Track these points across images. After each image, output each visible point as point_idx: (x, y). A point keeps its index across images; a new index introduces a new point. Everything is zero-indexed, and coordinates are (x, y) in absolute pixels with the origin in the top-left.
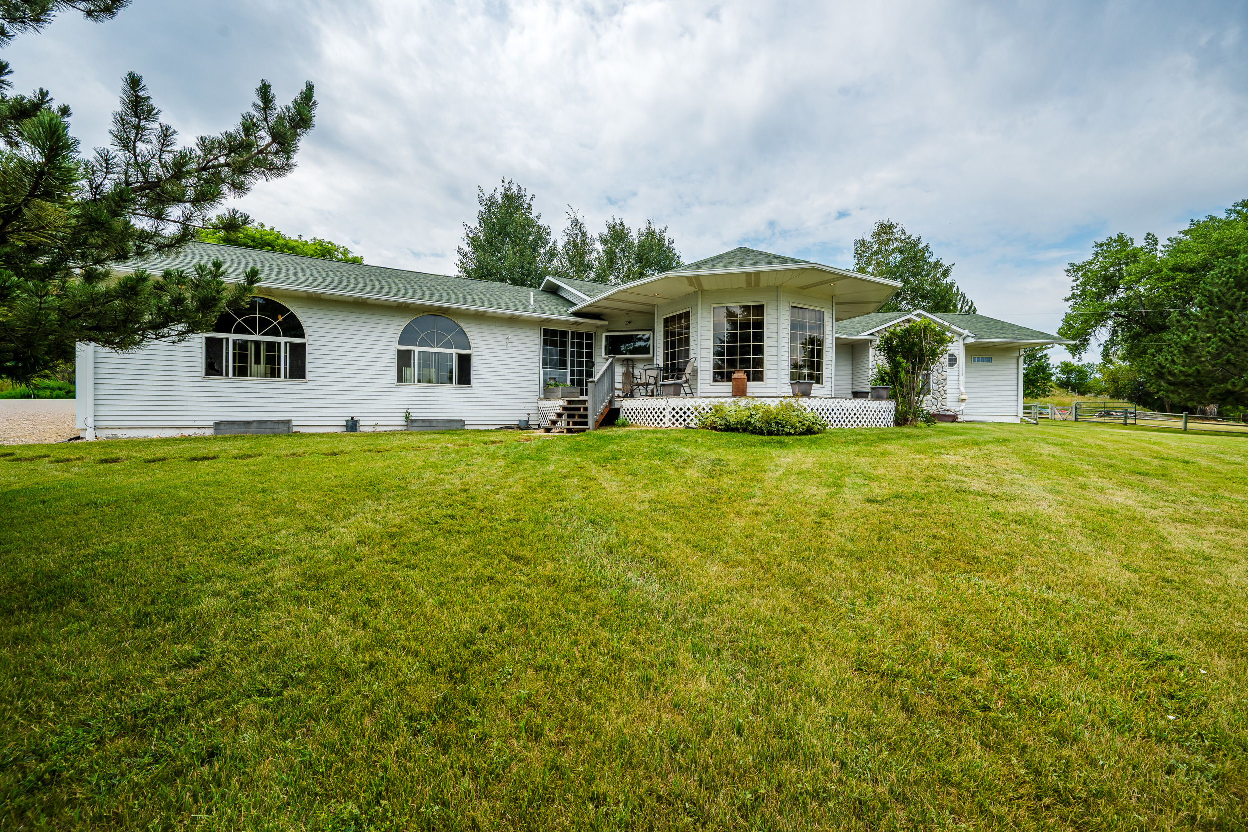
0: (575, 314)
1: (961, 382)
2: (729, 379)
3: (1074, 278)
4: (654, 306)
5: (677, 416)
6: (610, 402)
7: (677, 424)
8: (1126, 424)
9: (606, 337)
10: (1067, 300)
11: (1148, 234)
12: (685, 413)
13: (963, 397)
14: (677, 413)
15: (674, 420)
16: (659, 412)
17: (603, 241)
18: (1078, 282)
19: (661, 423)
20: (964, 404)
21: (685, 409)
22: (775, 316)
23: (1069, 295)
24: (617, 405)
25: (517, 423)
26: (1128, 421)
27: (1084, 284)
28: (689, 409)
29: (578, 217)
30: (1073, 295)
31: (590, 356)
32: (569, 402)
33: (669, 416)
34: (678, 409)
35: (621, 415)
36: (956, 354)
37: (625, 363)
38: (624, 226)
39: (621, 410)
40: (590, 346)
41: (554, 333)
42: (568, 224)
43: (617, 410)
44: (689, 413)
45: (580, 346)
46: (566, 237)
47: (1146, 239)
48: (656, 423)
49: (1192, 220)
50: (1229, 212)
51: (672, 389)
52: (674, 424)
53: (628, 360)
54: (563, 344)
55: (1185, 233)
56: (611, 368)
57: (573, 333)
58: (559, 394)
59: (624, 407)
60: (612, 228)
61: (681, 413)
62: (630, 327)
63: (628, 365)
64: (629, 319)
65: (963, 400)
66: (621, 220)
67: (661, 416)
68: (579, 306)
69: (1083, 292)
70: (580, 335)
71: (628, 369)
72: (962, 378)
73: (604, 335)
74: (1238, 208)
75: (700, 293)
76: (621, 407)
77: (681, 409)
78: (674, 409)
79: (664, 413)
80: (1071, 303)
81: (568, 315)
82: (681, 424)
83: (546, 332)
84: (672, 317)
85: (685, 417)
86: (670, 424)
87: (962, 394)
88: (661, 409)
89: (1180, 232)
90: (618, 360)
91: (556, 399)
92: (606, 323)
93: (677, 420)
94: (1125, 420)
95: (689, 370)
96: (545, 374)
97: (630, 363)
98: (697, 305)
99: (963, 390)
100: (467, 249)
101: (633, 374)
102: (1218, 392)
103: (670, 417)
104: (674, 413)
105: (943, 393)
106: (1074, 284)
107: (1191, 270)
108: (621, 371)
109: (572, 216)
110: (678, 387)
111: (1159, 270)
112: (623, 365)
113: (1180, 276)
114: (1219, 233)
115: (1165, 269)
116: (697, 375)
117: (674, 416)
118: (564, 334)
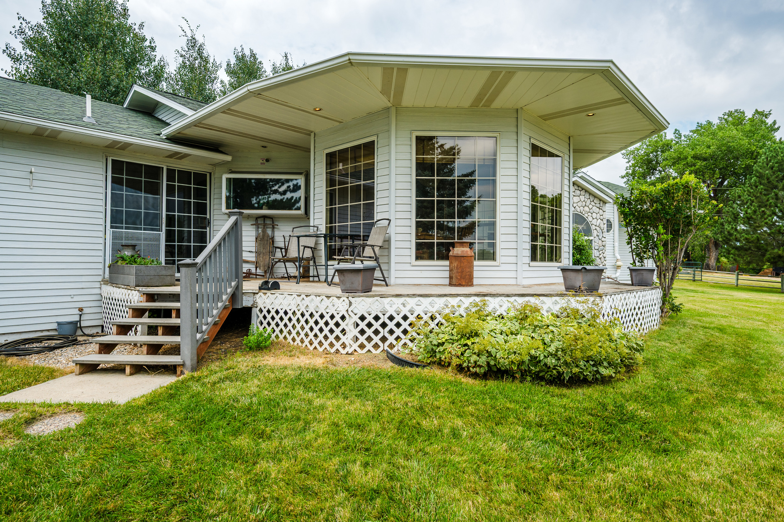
0: (173, 139)
1: (617, 249)
2: (443, 256)
3: (627, 160)
4: (309, 133)
5: (369, 332)
6: (234, 297)
7: (369, 346)
8: (694, 281)
9: (229, 180)
10: (623, 177)
11: (676, 130)
12: (384, 325)
13: (619, 263)
14: (370, 325)
15: (362, 339)
16: (332, 323)
17: (230, 72)
18: (630, 164)
19: (338, 345)
20: (619, 270)
21: (384, 319)
22: (514, 157)
23: (624, 173)
24: (246, 302)
25: (55, 326)
26: (696, 278)
27: (634, 166)
28: (391, 318)
29: (196, 37)
30: (627, 173)
31: (202, 209)
32: (151, 297)
33: (353, 332)
34: (370, 319)
35: (255, 321)
36: (611, 220)
37: (260, 221)
38: (255, 59)
39: (255, 311)
40: (201, 194)
41: (134, 169)
42: (182, 43)
43: (248, 311)
44: (391, 325)
45: (185, 192)
46: (181, 59)
47: (674, 134)
48: (326, 344)
49: (698, 123)
50: (721, 119)
51: (358, 280)
52: (362, 346)
53: (265, 217)
54: (154, 189)
55: (693, 132)
56: (235, 229)
57: (171, 172)
58: (132, 279)
59: (260, 305)
60: (241, 59)
61: (377, 325)
62: (268, 167)
63: (265, 226)
64: (265, 155)
65: (619, 267)
66: (251, 51)
67: (337, 331)
68: (175, 126)
69: (634, 171)
70: (185, 176)
71: (264, 232)
72: (617, 244)
73: (225, 177)
74: (726, 117)
75: (393, 110)
76: (254, 305)
77: (377, 318)
78: (362, 318)
79: (343, 325)
80: (625, 180)
81: (162, 140)
82: (376, 346)
83: (117, 166)
84: (340, 151)
85: (384, 332)
86: (355, 346)
87: (617, 260)
88: (337, 318)
89: (691, 131)
90: (249, 217)
91: (127, 286)
92: (229, 158)
93: (369, 339)
94: (694, 277)
95: (375, 238)
96: (115, 237)
97: (268, 222)
98: (389, 131)
99: (619, 257)
100: (19, 49)
101: (273, 239)
102: (772, 256)
103: (356, 332)
104: (363, 325)
105: (603, 259)
106: (628, 165)
107: (705, 159)
108: (254, 233)
109: (189, 34)
110: (368, 274)
111: (686, 158)
112: (257, 225)
113: (699, 164)
114: (723, 133)
115: (690, 157)
116: (389, 248)
117: (362, 332)
118: (154, 172)
